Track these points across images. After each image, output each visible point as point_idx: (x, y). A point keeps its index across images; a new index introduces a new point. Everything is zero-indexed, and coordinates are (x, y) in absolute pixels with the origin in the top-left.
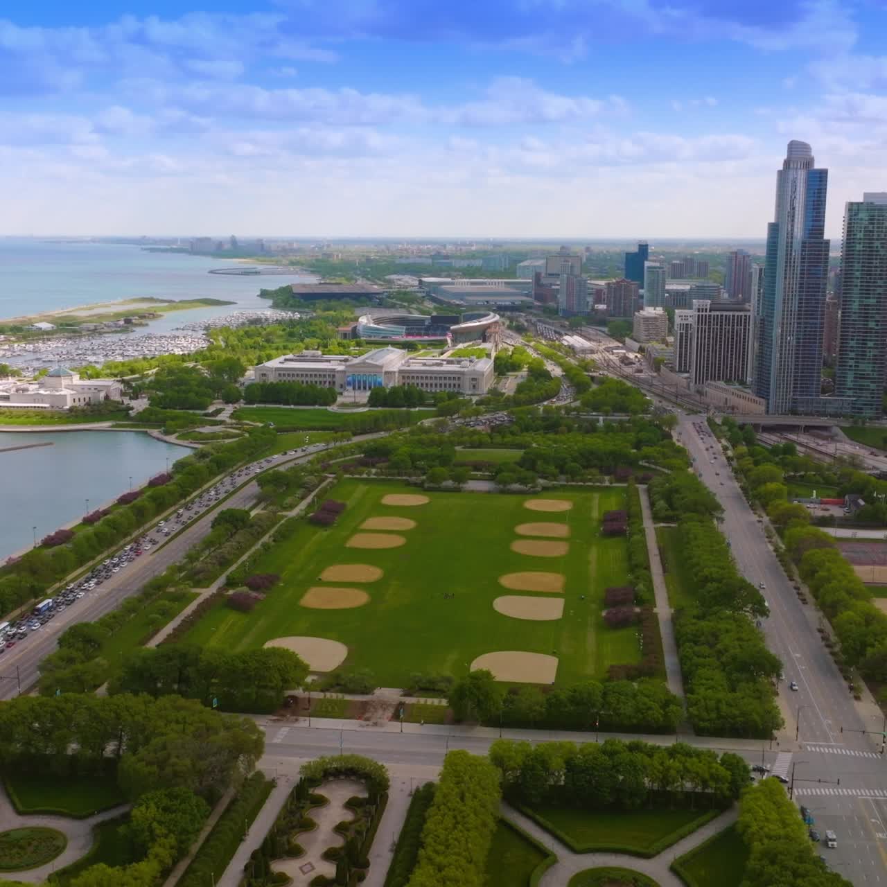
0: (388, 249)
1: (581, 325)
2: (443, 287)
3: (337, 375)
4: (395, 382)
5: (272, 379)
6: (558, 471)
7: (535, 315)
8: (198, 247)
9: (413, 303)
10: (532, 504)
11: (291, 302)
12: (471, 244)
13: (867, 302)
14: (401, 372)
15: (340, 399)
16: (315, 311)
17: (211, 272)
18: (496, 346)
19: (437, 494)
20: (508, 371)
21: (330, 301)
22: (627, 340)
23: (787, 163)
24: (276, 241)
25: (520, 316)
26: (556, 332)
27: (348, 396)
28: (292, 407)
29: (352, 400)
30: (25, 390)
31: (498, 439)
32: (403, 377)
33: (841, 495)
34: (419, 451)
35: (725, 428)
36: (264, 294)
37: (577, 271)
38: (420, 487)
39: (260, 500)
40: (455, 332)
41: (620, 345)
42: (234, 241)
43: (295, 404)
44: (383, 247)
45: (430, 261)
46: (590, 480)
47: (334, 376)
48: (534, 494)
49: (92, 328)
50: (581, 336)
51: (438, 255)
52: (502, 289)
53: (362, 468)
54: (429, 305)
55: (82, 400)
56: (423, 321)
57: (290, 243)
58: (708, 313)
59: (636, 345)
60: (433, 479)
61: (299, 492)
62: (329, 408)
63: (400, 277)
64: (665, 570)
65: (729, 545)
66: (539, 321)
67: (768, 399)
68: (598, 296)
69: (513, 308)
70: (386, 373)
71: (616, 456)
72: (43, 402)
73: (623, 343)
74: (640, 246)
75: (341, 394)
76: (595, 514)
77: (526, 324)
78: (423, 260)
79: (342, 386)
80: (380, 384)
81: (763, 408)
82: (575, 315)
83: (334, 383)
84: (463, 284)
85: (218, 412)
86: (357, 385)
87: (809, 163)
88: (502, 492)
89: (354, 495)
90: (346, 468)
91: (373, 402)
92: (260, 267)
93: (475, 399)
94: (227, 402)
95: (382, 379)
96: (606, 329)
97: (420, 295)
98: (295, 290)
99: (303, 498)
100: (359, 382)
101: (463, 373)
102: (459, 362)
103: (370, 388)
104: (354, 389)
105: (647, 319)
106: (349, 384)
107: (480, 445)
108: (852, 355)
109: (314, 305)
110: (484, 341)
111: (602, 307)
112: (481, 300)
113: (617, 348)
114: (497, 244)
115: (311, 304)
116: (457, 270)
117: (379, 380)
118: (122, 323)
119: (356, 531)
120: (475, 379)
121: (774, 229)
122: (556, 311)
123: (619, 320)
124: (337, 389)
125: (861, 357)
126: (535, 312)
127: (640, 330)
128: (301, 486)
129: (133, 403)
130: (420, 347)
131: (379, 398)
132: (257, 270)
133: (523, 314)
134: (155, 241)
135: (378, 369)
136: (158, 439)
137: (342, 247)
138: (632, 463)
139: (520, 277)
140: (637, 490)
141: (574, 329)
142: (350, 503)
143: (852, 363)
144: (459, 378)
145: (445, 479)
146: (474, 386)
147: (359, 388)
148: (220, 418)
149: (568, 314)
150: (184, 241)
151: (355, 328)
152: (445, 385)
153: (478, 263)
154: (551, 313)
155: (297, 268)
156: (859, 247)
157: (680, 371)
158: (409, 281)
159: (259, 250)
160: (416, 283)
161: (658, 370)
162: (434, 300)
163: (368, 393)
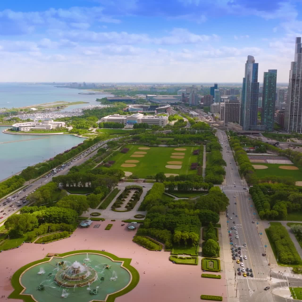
0: (136, 86)
1: (196, 109)
2: (154, 98)
3: (124, 121)
4: (140, 122)
5: (106, 122)
6: (183, 142)
7: (182, 106)
8: (73, 86)
9: (144, 103)
10: (176, 149)
11: (107, 102)
12: (163, 85)
13: (269, 99)
14: (142, 120)
15: (125, 127)
16: (114, 105)
17: (79, 94)
18: (169, 114)
19: (152, 147)
20: (173, 120)
21: (119, 102)
22: (209, 112)
23: (247, 61)
24: (98, 84)
25: (177, 106)
26: (188, 111)
27: (127, 126)
28: (112, 129)
29: (128, 127)
30: (39, 124)
31: (168, 135)
32: (143, 121)
33: (254, 146)
34: (147, 137)
35: (230, 133)
36: (98, 100)
37: (195, 92)
38: (148, 146)
39: (108, 148)
40: (157, 110)
41: (207, 114)
42: (84, 84)
43: (113, 128)
44: (134, 86)
45: (149, 90)
46: (191, 144)
47: (123, 121)
48: (177, 147)
49: (48, 110)
50: (195, 111)
51: (152, 88)
52: (173, 98)
53: (132, 142)
54: (150, 103)
55: (55, 127)
56: (148, 107)
57: (103, 84)
58: (228, 103)
59: (211, 114)
60: (151, 144)
61: (117, 147)
62: (122, 129)
63: (140, 95)
64: (206, 160)
65: (222, 155)
66: (183, 108)
67: (243, 126)
68: (202, 100)
69: (175, 104)
70: (138, 120)
71: (199, 139)
72: (44, 127)
73: (207, 113)
74: (215, 85)
75: (125, 126)
76: (192, 151)
77: (179, 108)
78: (147, 90)
79: (125, 124)
80: (136, 123)
81: (242, 129)
82: (194, 105)
83: (123, 123)
84: (160, 97)
85: (92, 130)
86: (130, 123)
87: (254, 61)
88: (169, 147)
89: (131, 147)
90: (129, 142)
91: (134, 127)
92: (94, 92)
93: (162, 127)
94: (94, 128)
95: (137, 122)
96: (203, 110)
97: (146, 100)
98: (108, 99)
99: (118, 148)
100: (130, 122)
101: (159, 120)
102: (158, 117)
103: (133, 124)
104: (129, 124)
105: (214, 106)
106: (127, 123)
107: (164, 137)
108: (265, 114)
109: (114, 103)
110: (166, 112)
111: (202, 103)
112: (165, 102)
113: (205, 115)
114: (172, 85)
115: (113, 103)
116: (158, 93)
117: (136, 122)
118: (56, 108)
119: (132, 154)
120: (163, 122)
121: (244, 79)
122: (189, 105)
123: (207, 107)
124: (124, 124)
125: (268, 114)
126: (182, 105)
127: (212, 110)
128: (117, 145)
129: (68, 128)
130: (147, 114)
131: (136, 126)
132: (94, 93)
133: (179, 106)
134: (58, 84)
135: (135, 119)
136: (77, 136)
137: (120, 86)
138: (203, 140)
139: (178, 95)
140: (203, 146)
141: (193, 109)
142: (130, 149)
143: (265, 116)
144: (158, 121)
145: (154, 144)
146: (162, 124)
147: (130, 124)
148: (92, 131)
149: (192, 105)
150: (68, 84)
151: (128, 109)
152: (154, 123)
153: (166, 91)
154: (187, 105)
155: (107, 92)
156: (267, 84)
157: (222, 120)
158: (143, 96)
159: (93, 86)
160: (145, 97)
161: (216, 120)
162: (151, 102)
163: (133, 125)
